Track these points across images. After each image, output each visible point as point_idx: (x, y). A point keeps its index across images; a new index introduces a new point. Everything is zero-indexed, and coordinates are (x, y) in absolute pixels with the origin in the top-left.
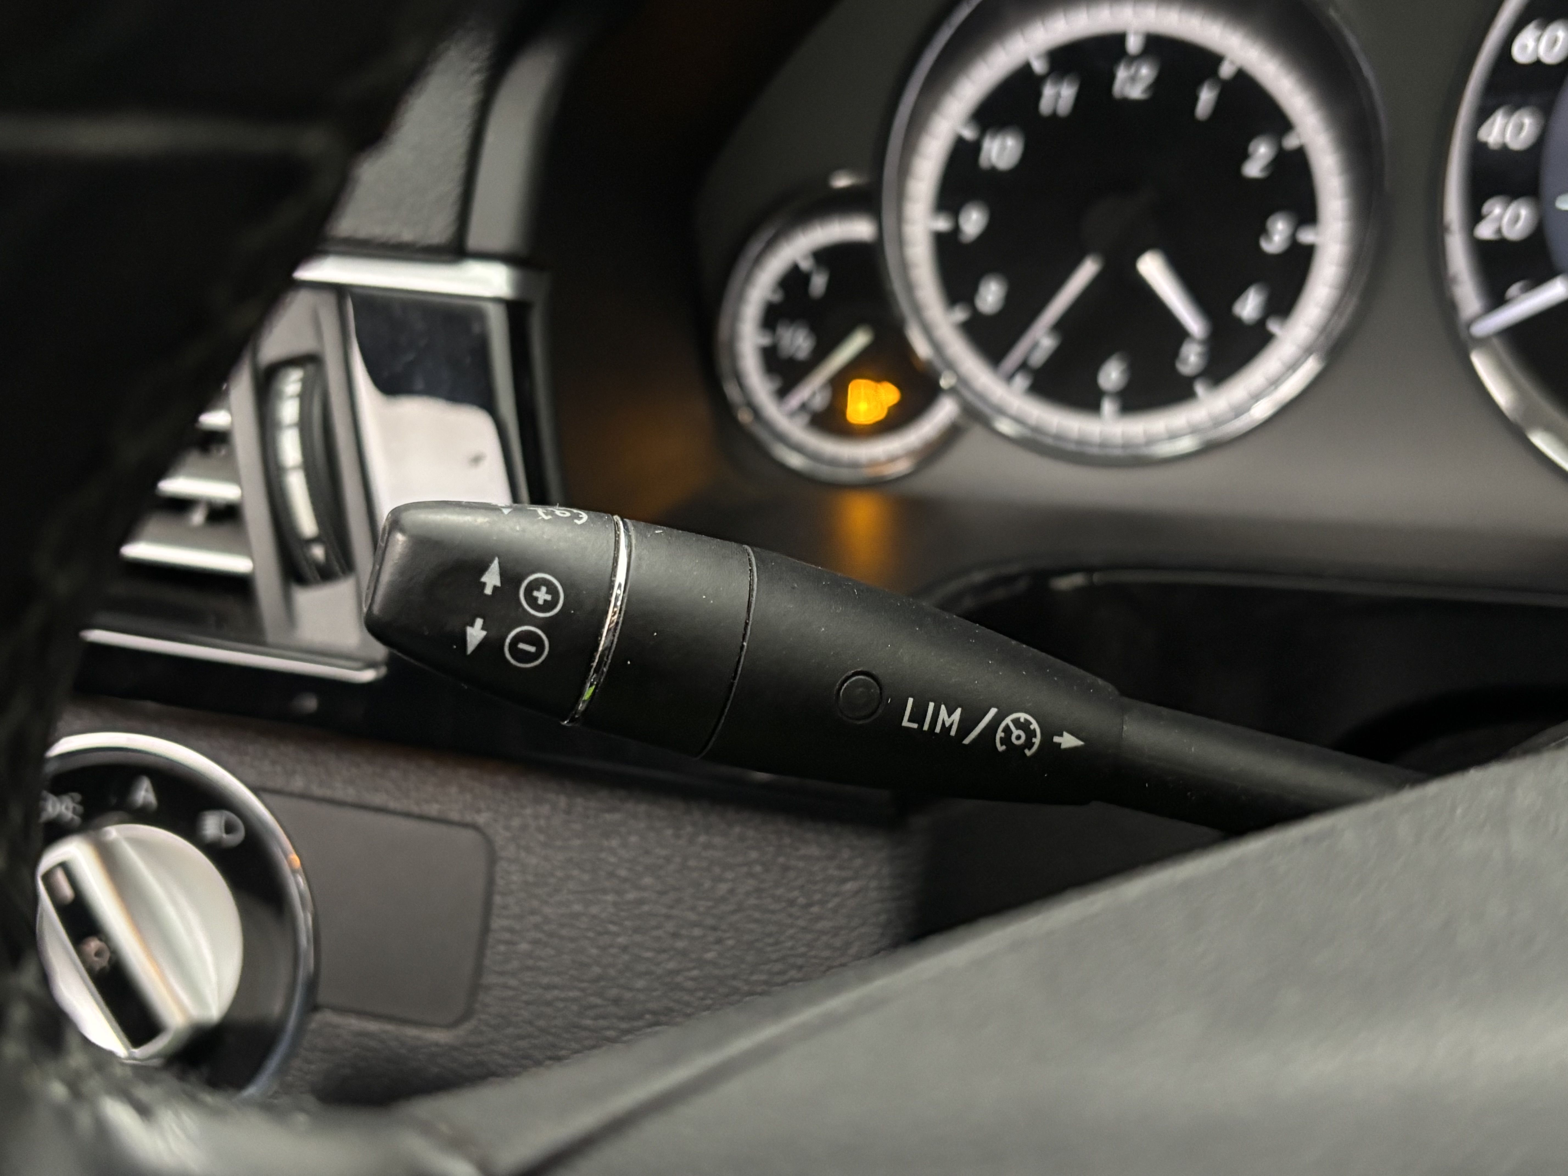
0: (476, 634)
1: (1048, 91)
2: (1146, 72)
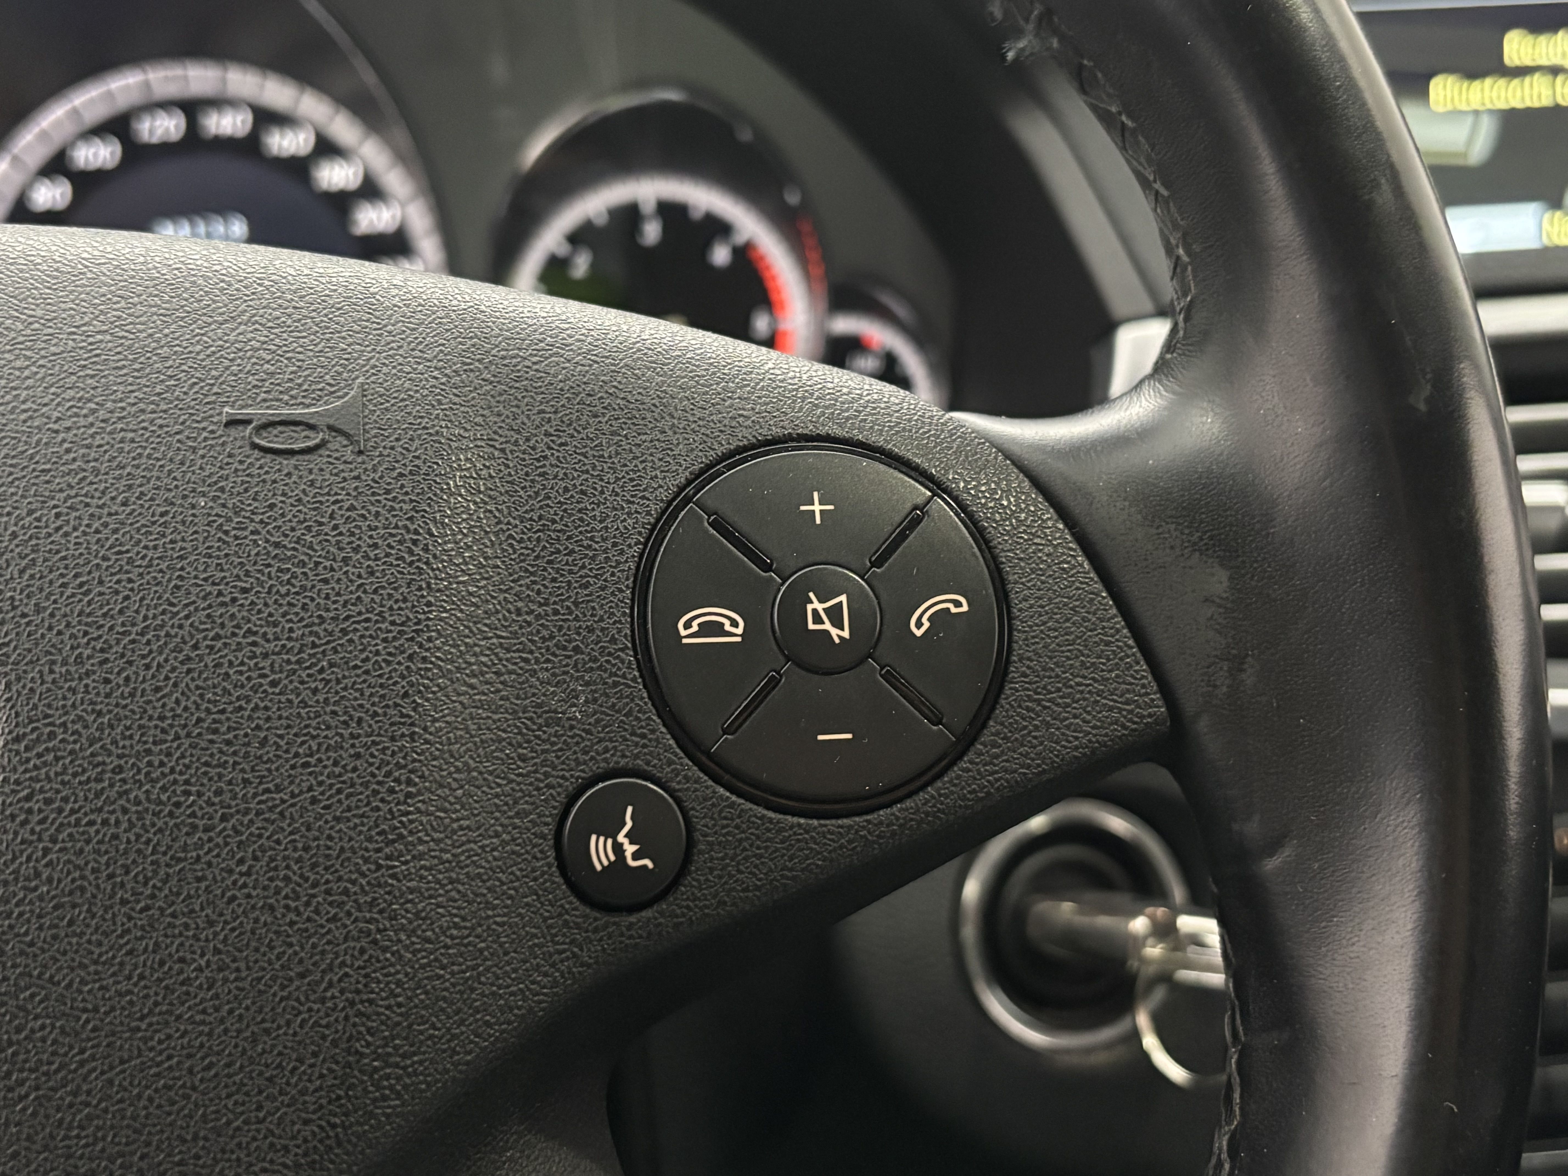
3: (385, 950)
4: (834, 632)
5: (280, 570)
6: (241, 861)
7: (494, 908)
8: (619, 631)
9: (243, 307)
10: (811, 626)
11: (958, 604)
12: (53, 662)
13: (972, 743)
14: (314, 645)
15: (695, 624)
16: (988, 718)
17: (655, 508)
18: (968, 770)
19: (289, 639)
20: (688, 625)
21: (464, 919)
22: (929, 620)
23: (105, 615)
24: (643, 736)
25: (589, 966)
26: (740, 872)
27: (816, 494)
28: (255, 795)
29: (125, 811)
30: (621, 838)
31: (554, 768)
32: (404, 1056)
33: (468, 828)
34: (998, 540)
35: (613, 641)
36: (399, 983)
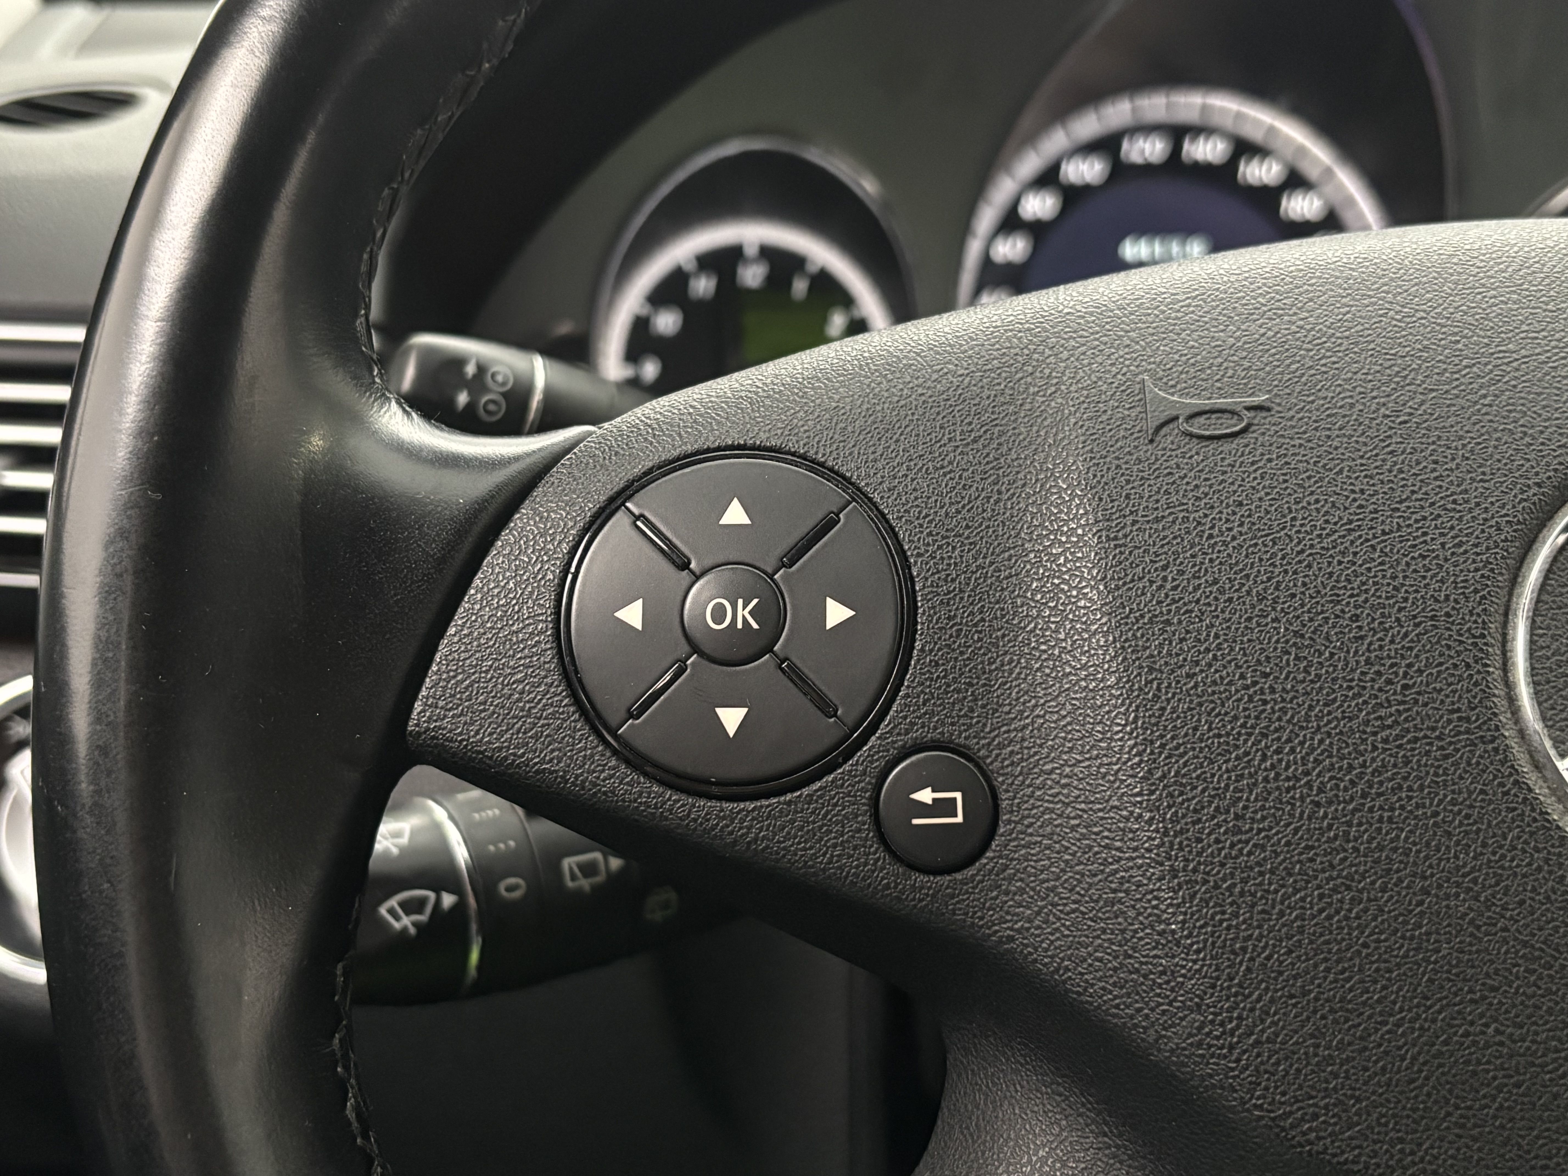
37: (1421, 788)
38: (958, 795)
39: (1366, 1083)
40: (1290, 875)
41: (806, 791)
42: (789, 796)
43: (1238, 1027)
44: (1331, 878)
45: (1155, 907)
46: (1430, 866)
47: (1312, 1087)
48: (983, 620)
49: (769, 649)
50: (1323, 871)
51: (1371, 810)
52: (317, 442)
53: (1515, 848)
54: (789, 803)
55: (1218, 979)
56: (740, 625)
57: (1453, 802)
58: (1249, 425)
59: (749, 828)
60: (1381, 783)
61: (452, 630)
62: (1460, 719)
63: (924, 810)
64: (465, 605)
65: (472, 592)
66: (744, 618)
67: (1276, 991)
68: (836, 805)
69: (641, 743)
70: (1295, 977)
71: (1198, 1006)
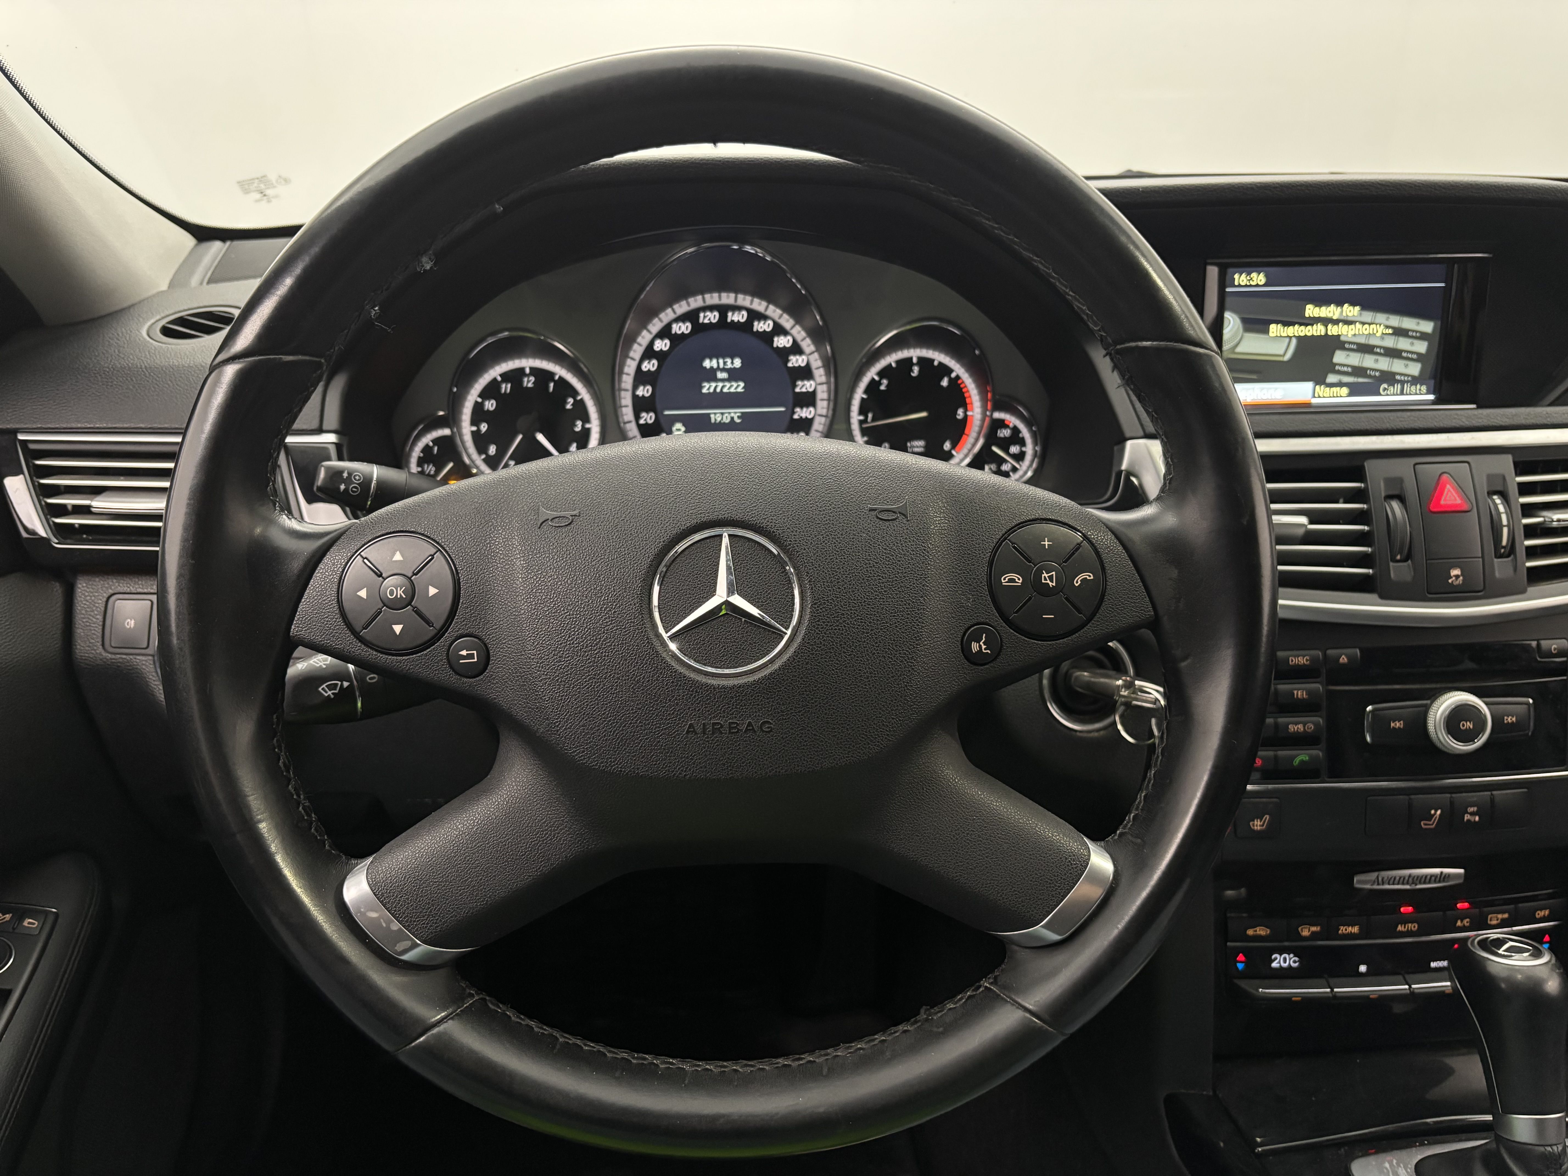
0: (343, 487)
1: (504, 386)
2: (532, 379)
3: (915, 671)
4: (1050, 584)
5: (886, 557)
6: (876, 643)
7: (944, 661)
8: (983, 579)
9: (870, 471)
10: (1043, 581)
11: (1090, 576)
12: (824, 582)
13: (1091, 621)
14: (896, 580)
15: (1007, 579)
16: (1097, 613)
17: (995, 541)
18: (1089, 629)
19: (890, 578)
20: (1004, 579)
21: (936, 664)
22: (1080, 581)
23: (838, 569)
24: (989, 612)
25: (969, 681)
26: (1016, 656)
27: (1046, 539)
28: (880, 624)
29: (845, 626)
30: (981, 643)
31: (962, 620)
32: (919, 702)
33: (938, 637)
34: (1104, 556)
35: (981, 583)
36: (919, 681)
37: (618, 645)
38: (475, 652)
39: (599, 740)
40: (576, 675)
41: (425, 652)
42: (419, 654)
43: (559, 724)
44: (589, 675)
45: (535, 687)
46: (620, 670)
47: (583, 742)
48: (483, 592)
49: (410, 604)
50: (586, 673)
51: (602, 653)
52: (258, 530)
53: (647, 663)
54: (419, 656)
55: (553, 709)
56: (399, 597)
57: (628, 649)
58: (572, 522)
59: (407, 665)
60: (605, 644)
61: (303, 600)
62: (631, 622)
63: (464, 657)
64: (307, 591)
65: (310, 586)
66: (400, 595)
67: (571, 712)
68: (435, 657)
69: (368, 638)
70: (578, 707)
71: (548, 718)
